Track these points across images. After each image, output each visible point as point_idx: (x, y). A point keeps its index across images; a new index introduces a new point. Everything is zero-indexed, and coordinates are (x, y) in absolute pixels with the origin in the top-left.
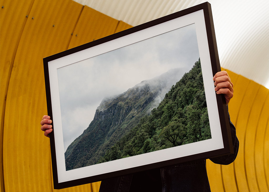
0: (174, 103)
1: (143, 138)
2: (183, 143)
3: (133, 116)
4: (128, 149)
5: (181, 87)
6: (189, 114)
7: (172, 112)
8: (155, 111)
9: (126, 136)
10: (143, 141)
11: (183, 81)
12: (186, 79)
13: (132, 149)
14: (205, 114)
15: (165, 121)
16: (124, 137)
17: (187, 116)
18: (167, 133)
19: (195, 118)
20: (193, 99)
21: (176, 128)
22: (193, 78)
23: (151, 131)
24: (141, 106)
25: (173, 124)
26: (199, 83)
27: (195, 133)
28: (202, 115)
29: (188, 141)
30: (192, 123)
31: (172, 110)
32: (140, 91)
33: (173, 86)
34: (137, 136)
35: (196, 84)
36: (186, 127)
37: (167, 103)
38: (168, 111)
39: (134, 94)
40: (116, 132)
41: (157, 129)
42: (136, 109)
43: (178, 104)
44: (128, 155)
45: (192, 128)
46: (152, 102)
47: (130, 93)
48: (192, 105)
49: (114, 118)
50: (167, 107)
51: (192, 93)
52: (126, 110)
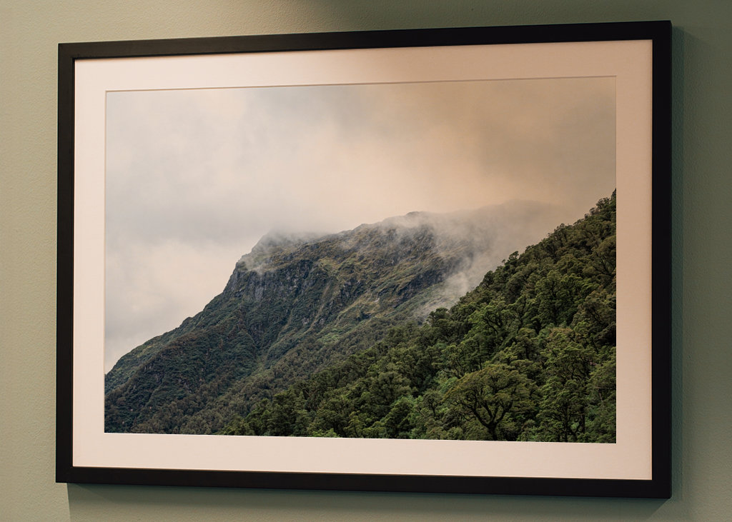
0: (510, 307)
1: (391, 390)
2: (523, 434)
3: (365, 313)
4: (333, 412)
5: (540, 263)
6: (555, 354)
7: (500, 333)
8: (442, 317)
9: (333, 371)
10: (387, 397)
11: (551, 248)
12: (562, 245)
13: (347, 415)
14: (607, 364)
15: (473, 354)
16: (325, 374)
17: (547, 359)
18: (474, 393)
19: (571, 369)
20: (574, 309)
21: (506, 387)
22: (583, 245)
23: (421, 374)
24: (397, 290)
25: (498, 372)
26: (602, 268)
27: (566, 415)
28: (597, 366)
29: (538, 432)
30: (558, 383)
31: (500, 327)
32: (399, 240)
33: (516, 253)
34: (372, 378)
35: (591, 267)
36: (539, 389)
37: (487, 300)
38: (486, 328)
39: (377, 245)
40: (300, 350)
41: (442, 373)
42: (380, 294)
43: (521, 314)
44: (332, 430)
45: (558, 399)
46: (437, 288)
47: (364, 238)
48: (569, 330)
49: (296, 305)
50: (486, 315)
51: (573, 291)
52: (342, 290)
